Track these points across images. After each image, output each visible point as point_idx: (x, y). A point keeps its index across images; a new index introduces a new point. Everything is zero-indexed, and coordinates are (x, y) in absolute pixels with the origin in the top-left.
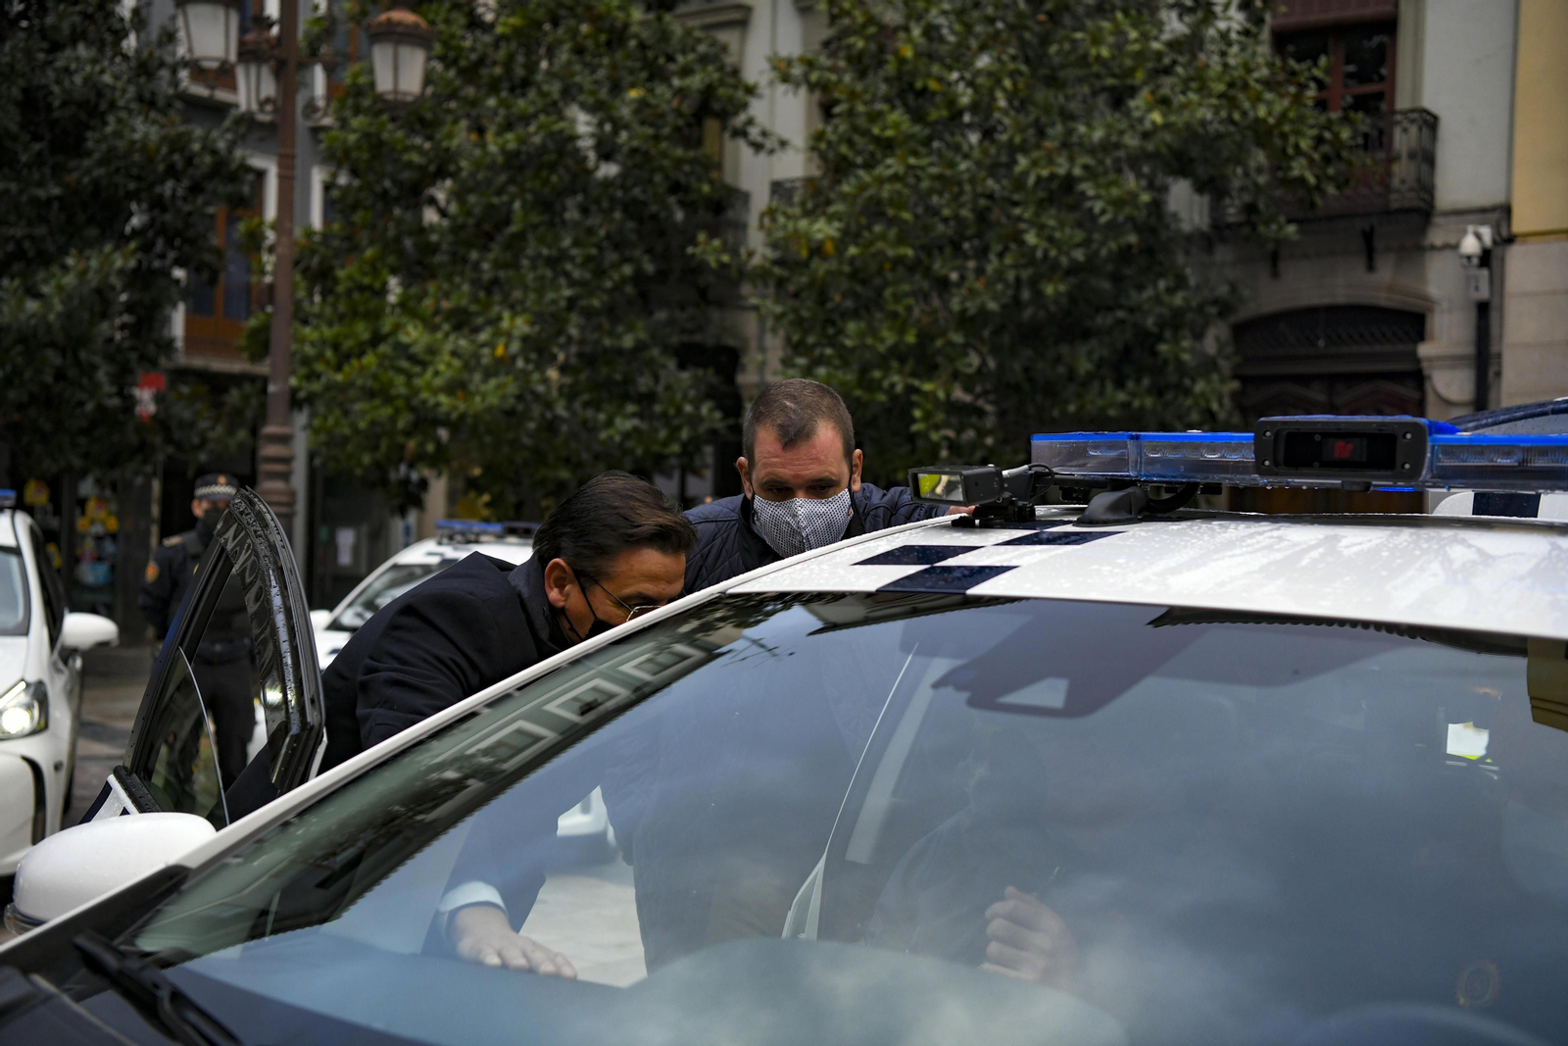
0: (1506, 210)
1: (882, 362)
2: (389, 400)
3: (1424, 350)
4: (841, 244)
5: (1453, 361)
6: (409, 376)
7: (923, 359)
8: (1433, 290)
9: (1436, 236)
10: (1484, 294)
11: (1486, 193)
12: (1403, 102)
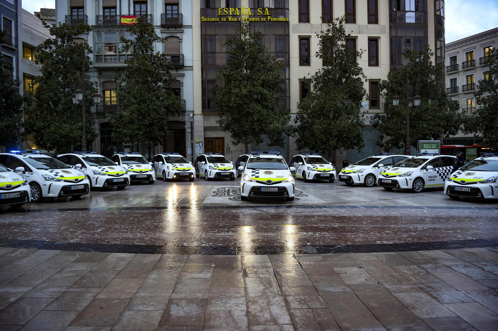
0: (194, 111)
1: (135, 130)
2: (57, 134)
3: (185, 126)
4: (129, 116)
5: (189, 128)
6: (59, 130)
7: (139, 129)
8: (186, 120)
9: (186, 114)
10: (192, 121)
11: (192, 110)
12: (182, 99)
